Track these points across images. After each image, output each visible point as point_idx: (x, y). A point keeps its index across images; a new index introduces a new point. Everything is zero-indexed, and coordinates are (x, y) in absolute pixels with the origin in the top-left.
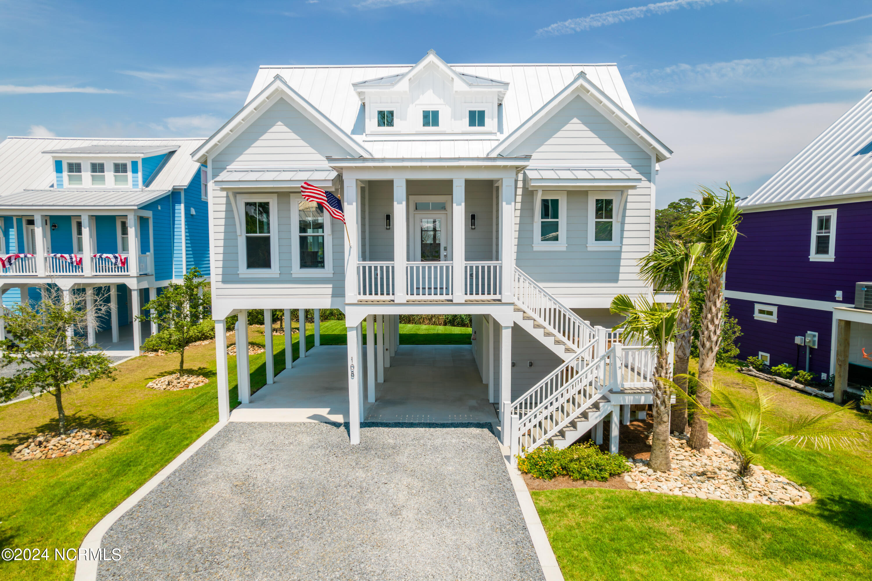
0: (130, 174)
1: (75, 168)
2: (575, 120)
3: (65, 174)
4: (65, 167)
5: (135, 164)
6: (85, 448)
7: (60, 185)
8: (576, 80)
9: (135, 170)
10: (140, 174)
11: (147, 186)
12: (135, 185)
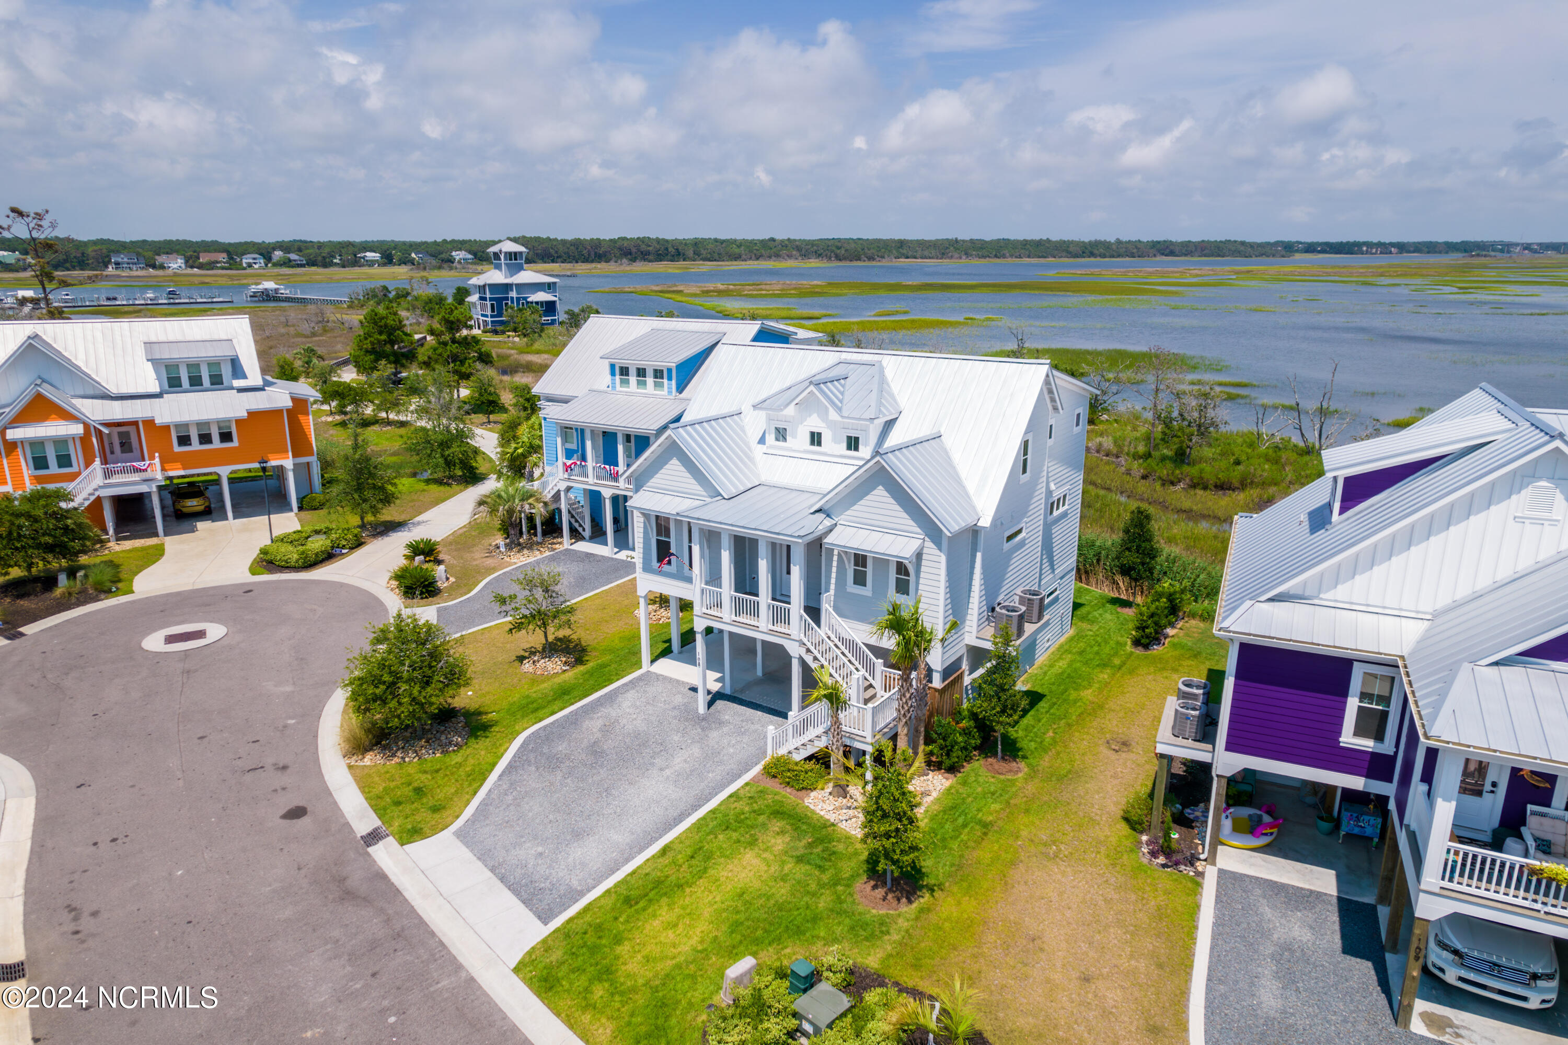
0: (665, 381)
1: (624, 371)
2: (880, 487)
3: (618, 377)
4: (617, 371)
5: (670, 370)
6: (556, 671)
7: (614, 387)
8: (872, 458)
9: (670, 379)
10: (674, 382)
11: (680, 393)
12: (670, 392)
